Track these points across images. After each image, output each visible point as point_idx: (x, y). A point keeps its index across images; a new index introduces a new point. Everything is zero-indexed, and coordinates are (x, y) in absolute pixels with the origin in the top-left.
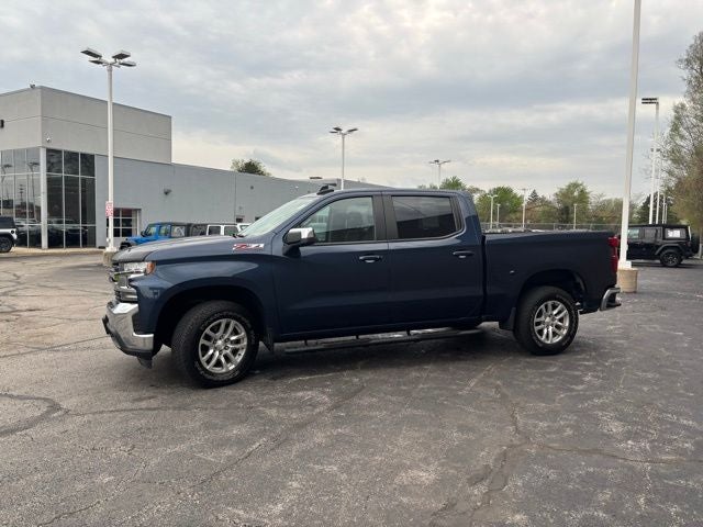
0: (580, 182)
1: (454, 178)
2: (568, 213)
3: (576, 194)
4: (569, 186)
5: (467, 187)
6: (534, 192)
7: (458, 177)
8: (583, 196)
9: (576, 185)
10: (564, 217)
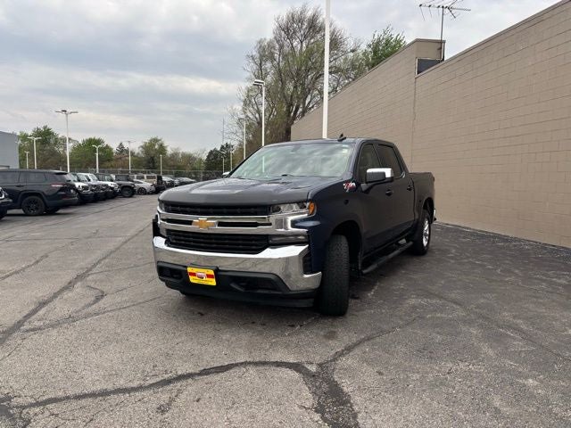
0: (159, 138)
1: (45, 127)
2: (154, 163)
3: (157, 147)
4: (151, 141)
5: (60, 136)
6: (121, 144)
7: (49, 127)
8: (162, 149)
9: (156, 140)
10: (151, 164)
